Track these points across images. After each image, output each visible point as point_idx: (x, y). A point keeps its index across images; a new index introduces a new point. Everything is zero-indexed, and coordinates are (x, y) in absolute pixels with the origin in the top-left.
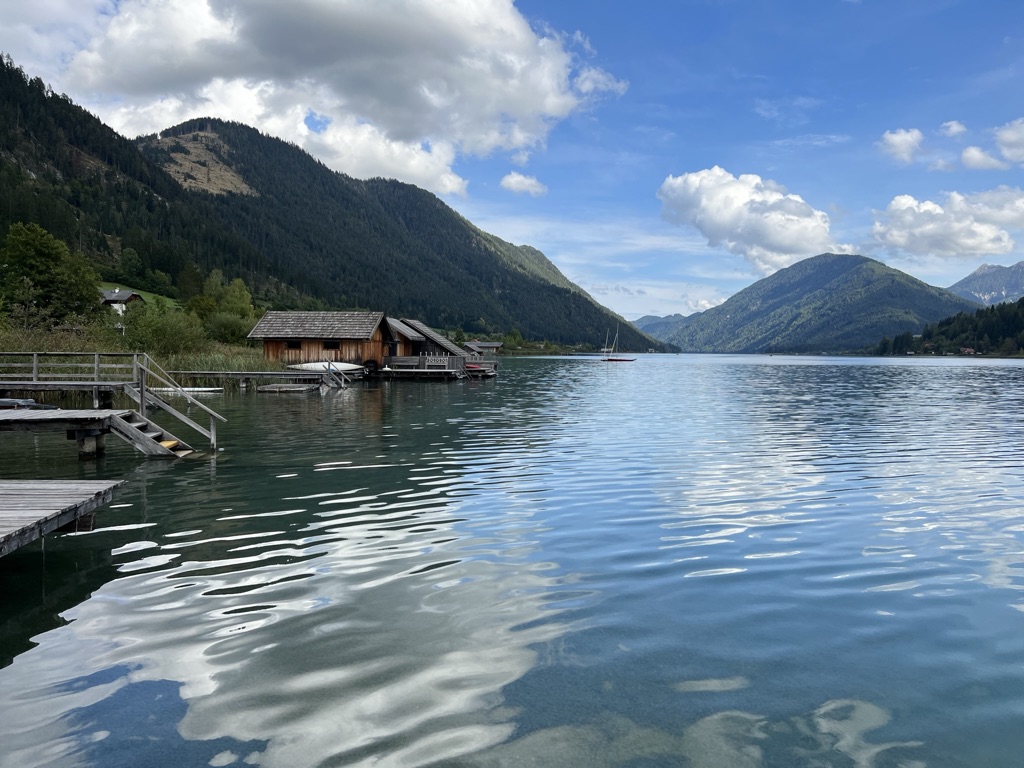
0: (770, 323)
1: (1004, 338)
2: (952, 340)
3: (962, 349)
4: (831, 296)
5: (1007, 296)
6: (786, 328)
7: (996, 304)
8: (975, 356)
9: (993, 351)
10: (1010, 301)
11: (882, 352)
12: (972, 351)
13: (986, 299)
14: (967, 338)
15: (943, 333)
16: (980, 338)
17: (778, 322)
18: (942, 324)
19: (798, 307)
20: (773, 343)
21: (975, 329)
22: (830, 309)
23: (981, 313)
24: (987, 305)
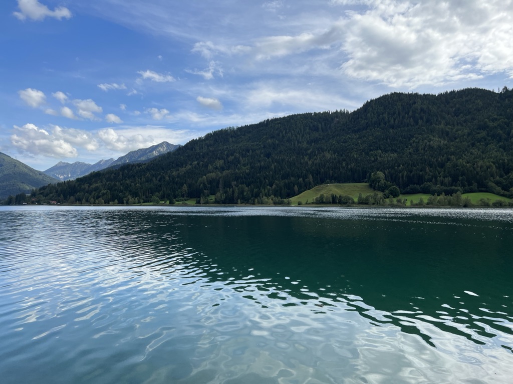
1: (70, 196)
2: (46, 197)
3: (51, 202)
5: (71, 177)
7: (66, 180)
8: (57, 205)
9: (65, 202)
10: (72, 179)
11: (9, 203)
12: (55, 202)
13: (62, 178)
14: (53, 196)
15: (41, 194)
16: (59, 196)
18: (40, 189)
21: (57, 192)
23: (59, 184)
24: (63, 181)
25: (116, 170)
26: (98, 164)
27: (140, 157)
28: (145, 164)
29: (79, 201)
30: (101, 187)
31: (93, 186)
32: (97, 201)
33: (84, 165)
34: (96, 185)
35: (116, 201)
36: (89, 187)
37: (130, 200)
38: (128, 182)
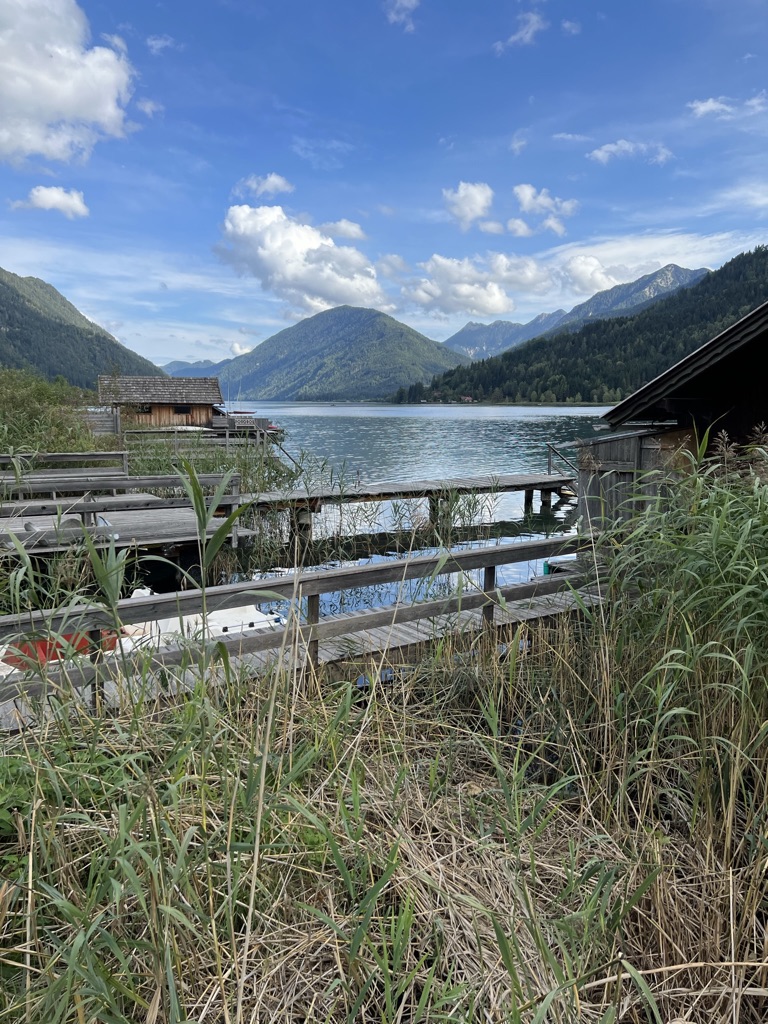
0: (298, 372)
1: (494, 388)
2: (454, 389)
3: (463, 398)
4: (351, 348)
5: (487, 351)
6: (313, 378)
14: (466, 388)
15: (447, 384)
16: (476, 387)
17: (304, 371)
18: (445, 376)
19: (322, 357)
20: (302, 391)
21: (471, 380)
22: (350, 360)
23: (474, 366)
24: (474, 360)
25: (575, 334)
26: (535, 323)
27: (616, 303)
28: (632, 319)
29: (510, 398)
30: (547, 368)
31: (535, 367)
32: (543, 397)
33: (510, 326)
34: (539, 365)
35: (579, 396)
36: (526, 369)
37: (606, 394)
38: (599, 357)
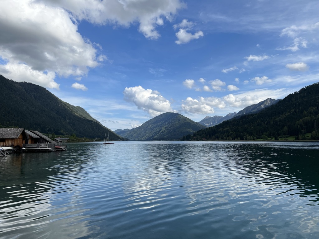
0: (154, 132)
1: (212, 136)
2: (200, 136)
3: (203, 139)
4: (170, 124)
5: (212, 125)
6: (158, 133)
7: (210, 127)
8: (206, 141)
9: (210, 139)
10: (213, 126)
11: (183, 140)
12: (205, 139)
13: (208, 125)
14: (204, 136)
15: (198, 134)
16: (207, 136)
17: (156, 131)
18: (197, 132)
19: (161, 127)
20: (155, 137)
21: (206, 133)
22: (169, 128)
23: (207, 129)
24: (208, 127)
25: (238, 119)
26: (227, 116)
27: (252, 110)
28: (256, 114)
29: (217, 139)
30: (229, 130)
31: (225, 129)
32: (228, 138)
33: (219, 117)
34: (227, 129)
35: (239, 138)
36: (223, 130)
37: (248, 137)
38: (246, 126)
